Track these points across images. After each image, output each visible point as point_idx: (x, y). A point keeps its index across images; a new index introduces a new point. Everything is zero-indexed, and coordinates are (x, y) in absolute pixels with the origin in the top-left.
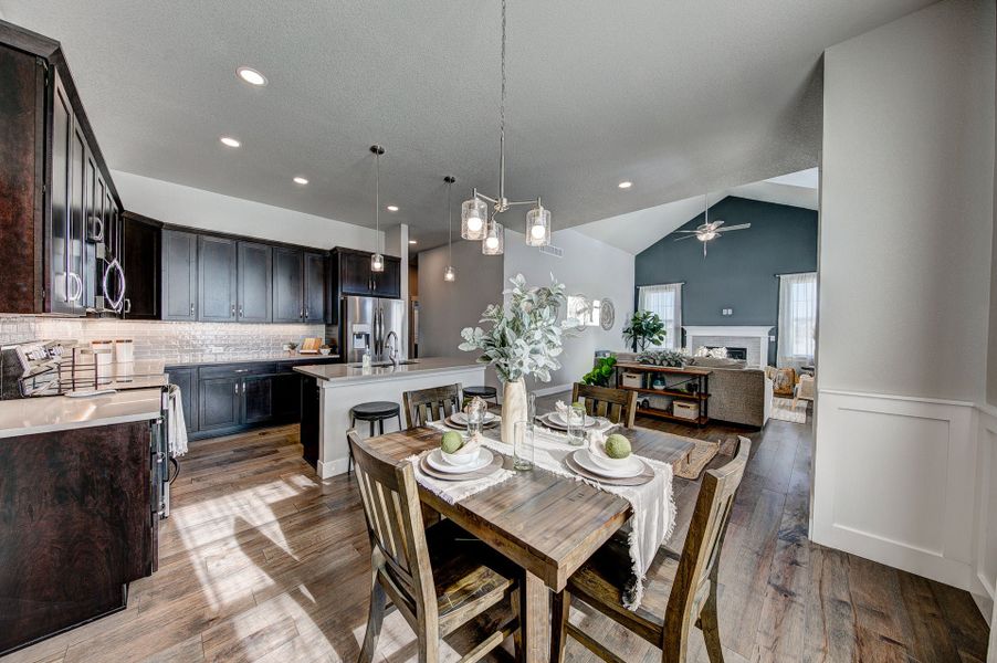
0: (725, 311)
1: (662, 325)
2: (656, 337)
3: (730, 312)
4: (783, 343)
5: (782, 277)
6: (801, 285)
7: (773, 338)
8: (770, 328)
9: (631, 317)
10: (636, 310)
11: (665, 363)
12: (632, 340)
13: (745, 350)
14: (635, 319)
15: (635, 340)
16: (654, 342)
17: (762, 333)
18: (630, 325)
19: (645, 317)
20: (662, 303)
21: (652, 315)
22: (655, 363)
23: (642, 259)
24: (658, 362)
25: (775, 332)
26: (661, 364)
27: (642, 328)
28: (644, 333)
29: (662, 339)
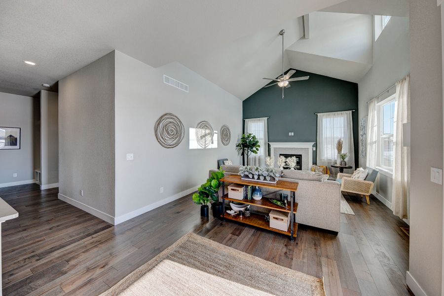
0: (290, 134)
1: (257, 142)
2: (254, 149)
3: (293, 134)
4: (320, 151)
5: (318, 114)
6: (328, 119)
7: (314, 149)
8: (313, 143)
9: (241, 137)
10: (244, 133)
11: (262, 178)
12: (241, 151)
13: (301, 155)
14: (243, 138)
15: (244, 150)
16: (253, 151)
17: (309, 146)
18: (240, 142)
19: (249, 137)
20: (257, 128)
21: (252, 135)
22: (253, 178)
23: (246, 103)
24: (256, 177)
25: (316, 145)
26: (259, 178)
27: (247, 145)
28: (248, 146)
29: (257, 150)
